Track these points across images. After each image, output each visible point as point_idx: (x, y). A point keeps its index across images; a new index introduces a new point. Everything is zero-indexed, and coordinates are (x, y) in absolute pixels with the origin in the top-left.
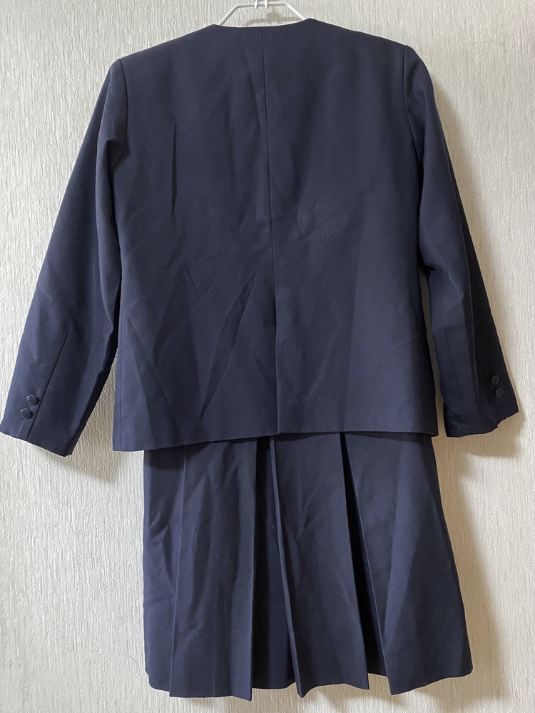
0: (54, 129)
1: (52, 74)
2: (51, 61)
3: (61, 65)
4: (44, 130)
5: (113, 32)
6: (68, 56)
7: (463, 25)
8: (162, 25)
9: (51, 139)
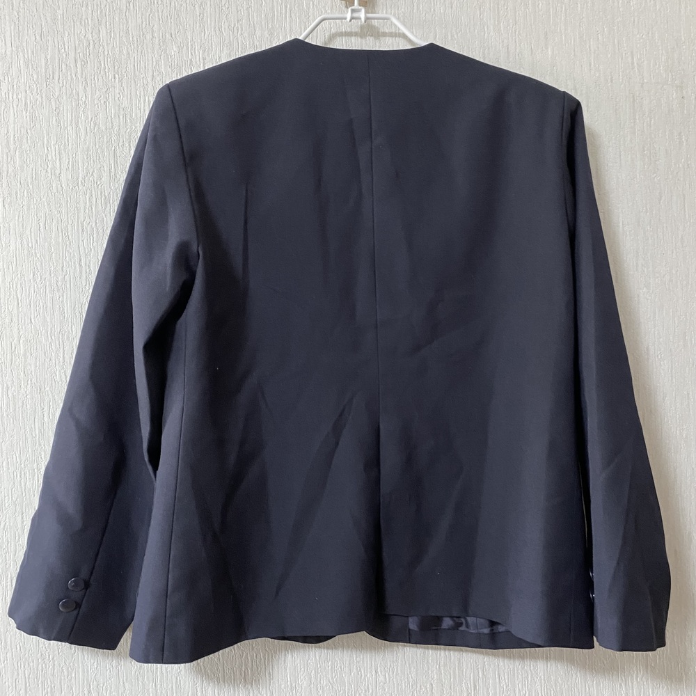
0: (58, 172)
1: (57, 90)
2: (57, 73)
3: (72, 79)
4: (44, 171)
5: (149, 36)
6: (82, 66)
7: (630, 59)
8: (221, 32)
9: (54, 185)
